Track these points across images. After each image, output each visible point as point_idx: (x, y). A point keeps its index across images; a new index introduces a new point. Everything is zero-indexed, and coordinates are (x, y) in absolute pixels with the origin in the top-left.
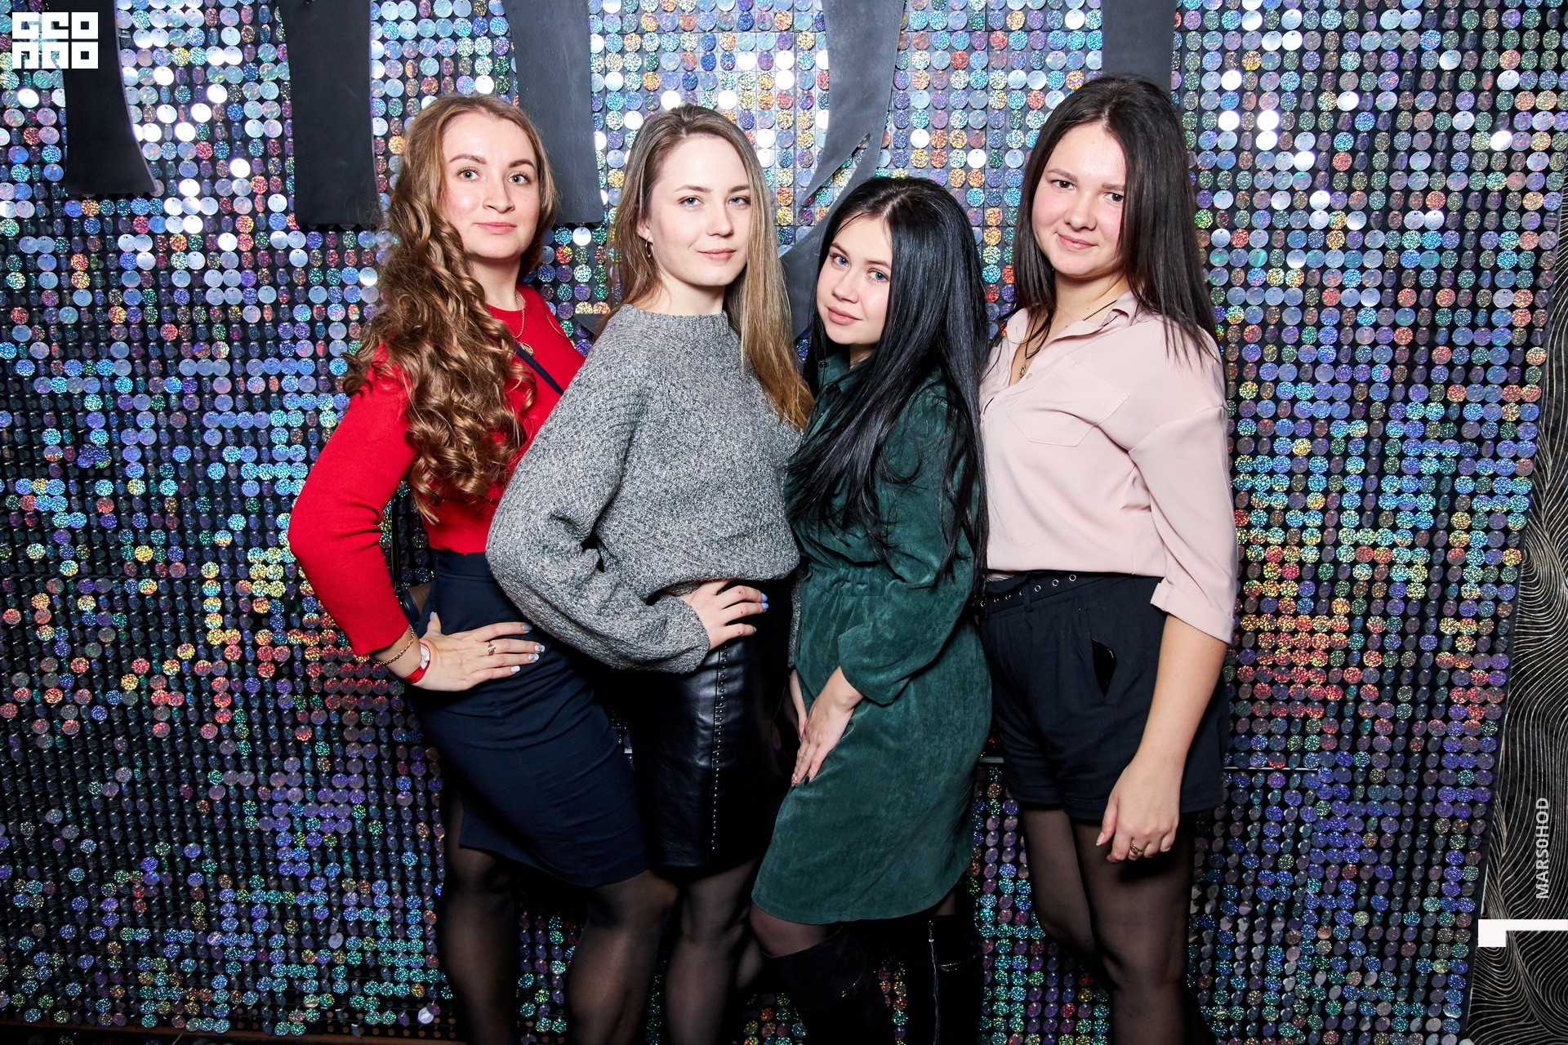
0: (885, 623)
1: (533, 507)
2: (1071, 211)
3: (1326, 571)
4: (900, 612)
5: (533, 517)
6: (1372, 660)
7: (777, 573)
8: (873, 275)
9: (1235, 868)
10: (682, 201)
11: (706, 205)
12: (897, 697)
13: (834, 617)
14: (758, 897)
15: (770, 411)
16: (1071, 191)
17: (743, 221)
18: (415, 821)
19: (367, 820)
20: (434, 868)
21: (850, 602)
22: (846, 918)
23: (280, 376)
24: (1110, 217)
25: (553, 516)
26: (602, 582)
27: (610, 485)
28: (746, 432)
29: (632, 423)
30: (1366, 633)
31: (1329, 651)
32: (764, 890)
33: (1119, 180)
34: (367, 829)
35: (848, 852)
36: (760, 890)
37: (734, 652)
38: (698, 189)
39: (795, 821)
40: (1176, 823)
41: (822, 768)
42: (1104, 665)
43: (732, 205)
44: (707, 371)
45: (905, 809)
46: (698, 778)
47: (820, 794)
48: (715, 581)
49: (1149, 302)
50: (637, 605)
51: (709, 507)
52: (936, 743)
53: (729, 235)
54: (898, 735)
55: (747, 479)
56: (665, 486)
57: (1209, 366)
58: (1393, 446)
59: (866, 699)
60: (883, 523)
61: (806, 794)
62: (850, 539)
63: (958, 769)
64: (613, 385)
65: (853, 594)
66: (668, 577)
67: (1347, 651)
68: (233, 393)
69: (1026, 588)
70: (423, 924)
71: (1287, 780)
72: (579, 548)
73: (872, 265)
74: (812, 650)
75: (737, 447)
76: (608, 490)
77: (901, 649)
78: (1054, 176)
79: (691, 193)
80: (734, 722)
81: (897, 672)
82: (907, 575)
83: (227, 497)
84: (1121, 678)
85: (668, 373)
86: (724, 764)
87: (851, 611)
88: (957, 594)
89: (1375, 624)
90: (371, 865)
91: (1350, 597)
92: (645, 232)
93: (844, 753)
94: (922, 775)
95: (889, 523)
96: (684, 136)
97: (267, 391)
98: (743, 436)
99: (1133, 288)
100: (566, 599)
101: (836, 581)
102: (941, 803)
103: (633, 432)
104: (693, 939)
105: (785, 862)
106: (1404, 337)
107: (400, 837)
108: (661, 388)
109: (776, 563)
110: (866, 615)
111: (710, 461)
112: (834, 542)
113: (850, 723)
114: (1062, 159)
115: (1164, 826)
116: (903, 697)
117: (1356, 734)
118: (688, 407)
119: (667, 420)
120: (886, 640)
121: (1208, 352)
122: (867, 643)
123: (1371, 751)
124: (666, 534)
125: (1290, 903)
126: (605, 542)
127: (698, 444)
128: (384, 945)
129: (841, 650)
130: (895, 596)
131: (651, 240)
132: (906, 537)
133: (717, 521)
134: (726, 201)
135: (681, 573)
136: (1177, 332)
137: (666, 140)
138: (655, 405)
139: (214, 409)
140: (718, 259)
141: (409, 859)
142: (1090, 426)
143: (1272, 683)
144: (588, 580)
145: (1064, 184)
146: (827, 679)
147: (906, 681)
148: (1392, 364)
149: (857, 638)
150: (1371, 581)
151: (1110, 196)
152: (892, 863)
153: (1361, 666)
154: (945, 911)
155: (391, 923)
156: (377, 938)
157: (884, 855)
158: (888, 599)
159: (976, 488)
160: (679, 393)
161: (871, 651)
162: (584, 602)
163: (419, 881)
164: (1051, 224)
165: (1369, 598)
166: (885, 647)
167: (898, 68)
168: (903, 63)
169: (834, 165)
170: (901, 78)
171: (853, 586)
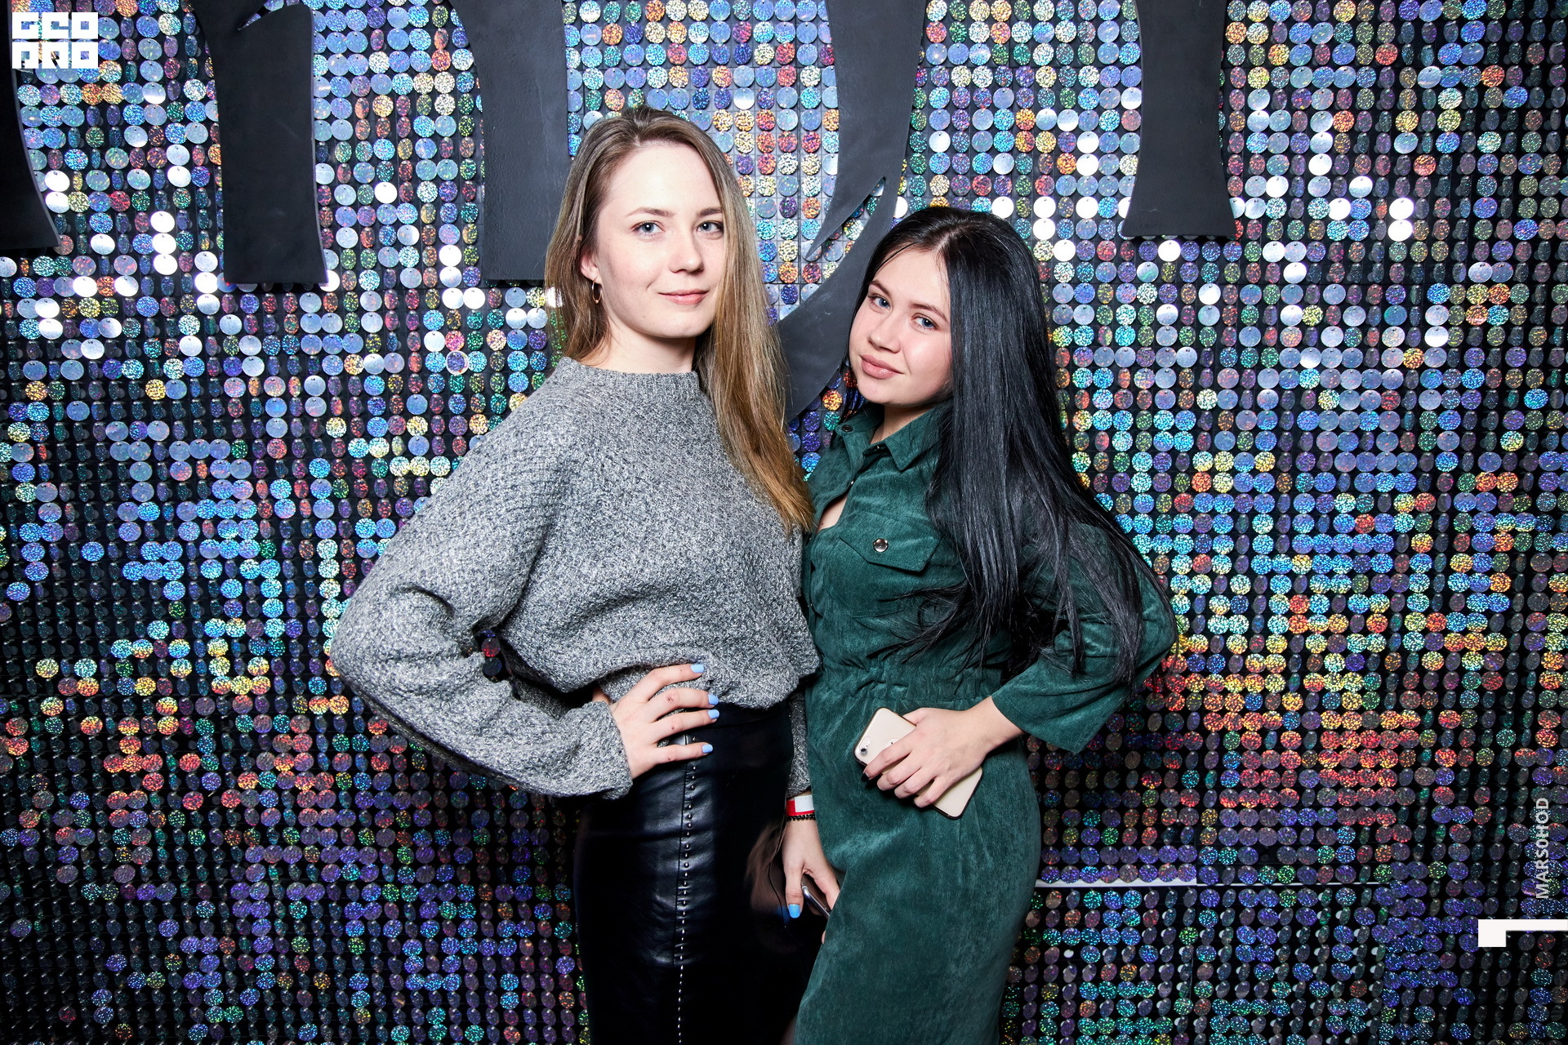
3: (1393, 661)
6: (1446, 758)
8: (920, 321)
10: (637, 228)
11: (668, 233)
17: (716, 254)
23: (209, 460)
28: (708, 520)
29: (545, 506)
30: (1438, 729)
31: (1399, 750)
38: (657, 212)
43: (701, 233)
44: (663, 441)
53: (698, 271)
55: (707, 582)
58: (1462, 522)
64: (520, 457)
65: (888, 698)
67: (1419, 749)
68: (154, 480)
71: (1358, 896)
73: (917, 309)
75: (693, 540)
79: (648, 218)
83: (147, 601)
85: (604, 441)
89: (1448, 717)
91: (1420, 689)
92: (590, 271)
96: (637, 144)
97: (195, 477)
98: (703, 524)
101: (865, 683)
103: (551, 518)
106: (1472, 402)
108: (591, 462)
111: (658, 557)
117: (1429, 842)
118: (629, 487)
119: (599, 503)
123: (1447, 860)
127: (641, 535)
131: (599, 281)
134: (693, 228)
137: (614, 150)
138: (583, 483)
139: (132, 499)
140: (685, 304)
143: (1338, 787)
148: (1460, 431)
150: (1442, 672)
153: (1434, 765)
160: (617, 469)
165: (1441, 690)
167: (914, 108)
168: (920, 103)
169: (846, 212)
170: (918, 119)
171: (890, 687)
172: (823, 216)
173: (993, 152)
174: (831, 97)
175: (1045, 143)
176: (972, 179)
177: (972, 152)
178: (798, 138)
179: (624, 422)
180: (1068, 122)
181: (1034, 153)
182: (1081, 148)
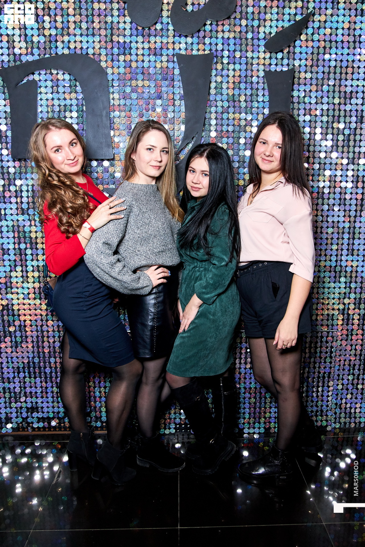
0: (210, 278)
1: (98, 240)
2: (266, 151)
3: (338, 269)
4: (215, 275)
5: (98, 243)
6: (352, 296)
7: (173, 264)
8: (204, 175)
9: (313, 362)
10: (147, 149)
11: (155, 152)
12: (213, 303)
13: (193, 279)
14: (169, 370)
15: (170, 215)
16: (266, 145)
17: (165, 158)
18: (50, 357)
19: (33, 358)
20: (56, 373)
21: (198, 274)
22: (197, 375)
24: (277, 153)
25: (104, 243)
26: (120, 265)
27: (121, 234)
29: (128, 215)
30: (351, 288)
31: (340, 293)
32: (171, 367)
33: (280, 141)
34: (33, 361)
35: (198, 353)
36: (169, 367)
37: (160, 288)
38: (153, 146)
39: (180, 344)
40: (297, 337)
41: (189, 326)
42: (275, 289)
43: (162, 153)
44: (150, 201)
45: (215, 338)
46: (149, 328)
47: (189, 334)
48: (156, 265)
49: (289, 180)
50: (131, 273)
51: (152, 243)
52: (225, 317)
53: (161, 162)
54: (214, 315)
56: (138, 236)
57: (307, 199)
58: (357, 230)
59: (204, 303)
60: (209, 248)
61: (184, 335)
62: (198, 253)
63: (231, 326)
65: (199, 271)
66: (140, 264)
67: (345, 293)
69: (251, 267)
70: (52, 392)
71: (328, 334)
72: (112, 254)
73: (203, 172)
74: (186, 290)
76: (121, 235)
77: (215, 286)
78: (261, 140)
79: (151, 147)
80: (161, 311)
81: (213, 294)
82: (217, 263)
84: (280, 293)
86: (157, 324)
87: (198, 277)
88: (232, 269)
89: (353, 285)
90: (35, 373)
91: (346, 277)
92: (133, 157)
93: (196, 321)
94: (221, 327)
95: (211, 247)
96: (151, 129)
99: (284, 176)
100: (108, 269)
101: (194, 267)
102: (226, 337)
103: (128, 218)
104: (146, 384)
105: (177, 357)
107: (45, 362)
108: (136, 205)
109: (173, 261)
110: (203, 278)
112: (193, 254)
113: (198, 312)
114: (264, 135)
115: (293, 337)
116: (215, 302)
117: (348, 319)
118: (145, 211)
119: (139, 215)
120: (210, 283)
121: (306, 195)
122: (204, 285)
123: (353, 324)
124: (139, 251)
125: (330, 373)
126: (120, 253)
127: (148, 222)
128: (39, 400)
129: (196, 288)
130: (213, 270)
131: (135, 160)
132: (216, 251)
133: (154, 247)
134: (161, 151)
135: (144, 263)
136: (296, 189)
137: (144, 130)
138: (135, 210)
140: (156, 169)
141: (48, 370)
142: (272, 217)
144: (115, 263)
145: (264, 143)
146: (190, 299)
147: (216, 297)
149: (201, 284)
150: (352, 272)
151: (278, 147)
152: (211, 357)
153: (349, 298)
154: (226, 375)
155: (42, 392)
156: (37, 398)
157: (209, 354)
158: (211, 271)
159: (238, 237)
160: (142, 206)
161: (205, 287)
162: (114, 270)
163: (51, 377)
164: (260, 155)
165: (351, 277)
166: (210, 286)
167: (206, 112)
168: (208, 111)
169: (187, 142)
170: (207, 115)
171: (199, 269)
172: (181, 142)
173: (228, 125)
174: (183, 109)
175: (243, 123)
176: (222, 133)
177: (222, 125)
178: (174, 120)
179: (142, 196)
180: (249, 117)
181: (239, 126)
182: (253, 125)
